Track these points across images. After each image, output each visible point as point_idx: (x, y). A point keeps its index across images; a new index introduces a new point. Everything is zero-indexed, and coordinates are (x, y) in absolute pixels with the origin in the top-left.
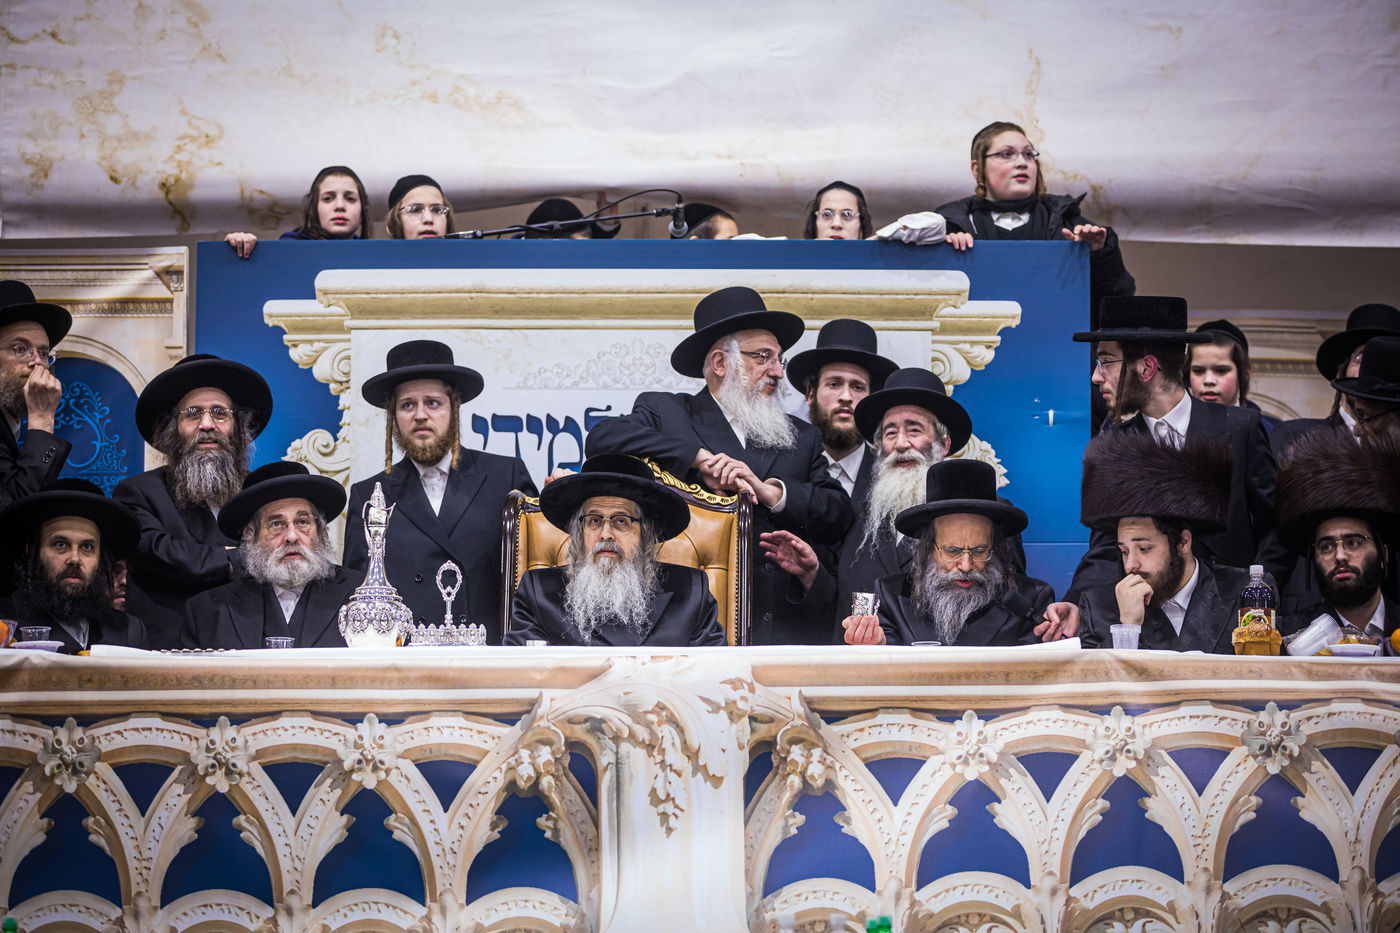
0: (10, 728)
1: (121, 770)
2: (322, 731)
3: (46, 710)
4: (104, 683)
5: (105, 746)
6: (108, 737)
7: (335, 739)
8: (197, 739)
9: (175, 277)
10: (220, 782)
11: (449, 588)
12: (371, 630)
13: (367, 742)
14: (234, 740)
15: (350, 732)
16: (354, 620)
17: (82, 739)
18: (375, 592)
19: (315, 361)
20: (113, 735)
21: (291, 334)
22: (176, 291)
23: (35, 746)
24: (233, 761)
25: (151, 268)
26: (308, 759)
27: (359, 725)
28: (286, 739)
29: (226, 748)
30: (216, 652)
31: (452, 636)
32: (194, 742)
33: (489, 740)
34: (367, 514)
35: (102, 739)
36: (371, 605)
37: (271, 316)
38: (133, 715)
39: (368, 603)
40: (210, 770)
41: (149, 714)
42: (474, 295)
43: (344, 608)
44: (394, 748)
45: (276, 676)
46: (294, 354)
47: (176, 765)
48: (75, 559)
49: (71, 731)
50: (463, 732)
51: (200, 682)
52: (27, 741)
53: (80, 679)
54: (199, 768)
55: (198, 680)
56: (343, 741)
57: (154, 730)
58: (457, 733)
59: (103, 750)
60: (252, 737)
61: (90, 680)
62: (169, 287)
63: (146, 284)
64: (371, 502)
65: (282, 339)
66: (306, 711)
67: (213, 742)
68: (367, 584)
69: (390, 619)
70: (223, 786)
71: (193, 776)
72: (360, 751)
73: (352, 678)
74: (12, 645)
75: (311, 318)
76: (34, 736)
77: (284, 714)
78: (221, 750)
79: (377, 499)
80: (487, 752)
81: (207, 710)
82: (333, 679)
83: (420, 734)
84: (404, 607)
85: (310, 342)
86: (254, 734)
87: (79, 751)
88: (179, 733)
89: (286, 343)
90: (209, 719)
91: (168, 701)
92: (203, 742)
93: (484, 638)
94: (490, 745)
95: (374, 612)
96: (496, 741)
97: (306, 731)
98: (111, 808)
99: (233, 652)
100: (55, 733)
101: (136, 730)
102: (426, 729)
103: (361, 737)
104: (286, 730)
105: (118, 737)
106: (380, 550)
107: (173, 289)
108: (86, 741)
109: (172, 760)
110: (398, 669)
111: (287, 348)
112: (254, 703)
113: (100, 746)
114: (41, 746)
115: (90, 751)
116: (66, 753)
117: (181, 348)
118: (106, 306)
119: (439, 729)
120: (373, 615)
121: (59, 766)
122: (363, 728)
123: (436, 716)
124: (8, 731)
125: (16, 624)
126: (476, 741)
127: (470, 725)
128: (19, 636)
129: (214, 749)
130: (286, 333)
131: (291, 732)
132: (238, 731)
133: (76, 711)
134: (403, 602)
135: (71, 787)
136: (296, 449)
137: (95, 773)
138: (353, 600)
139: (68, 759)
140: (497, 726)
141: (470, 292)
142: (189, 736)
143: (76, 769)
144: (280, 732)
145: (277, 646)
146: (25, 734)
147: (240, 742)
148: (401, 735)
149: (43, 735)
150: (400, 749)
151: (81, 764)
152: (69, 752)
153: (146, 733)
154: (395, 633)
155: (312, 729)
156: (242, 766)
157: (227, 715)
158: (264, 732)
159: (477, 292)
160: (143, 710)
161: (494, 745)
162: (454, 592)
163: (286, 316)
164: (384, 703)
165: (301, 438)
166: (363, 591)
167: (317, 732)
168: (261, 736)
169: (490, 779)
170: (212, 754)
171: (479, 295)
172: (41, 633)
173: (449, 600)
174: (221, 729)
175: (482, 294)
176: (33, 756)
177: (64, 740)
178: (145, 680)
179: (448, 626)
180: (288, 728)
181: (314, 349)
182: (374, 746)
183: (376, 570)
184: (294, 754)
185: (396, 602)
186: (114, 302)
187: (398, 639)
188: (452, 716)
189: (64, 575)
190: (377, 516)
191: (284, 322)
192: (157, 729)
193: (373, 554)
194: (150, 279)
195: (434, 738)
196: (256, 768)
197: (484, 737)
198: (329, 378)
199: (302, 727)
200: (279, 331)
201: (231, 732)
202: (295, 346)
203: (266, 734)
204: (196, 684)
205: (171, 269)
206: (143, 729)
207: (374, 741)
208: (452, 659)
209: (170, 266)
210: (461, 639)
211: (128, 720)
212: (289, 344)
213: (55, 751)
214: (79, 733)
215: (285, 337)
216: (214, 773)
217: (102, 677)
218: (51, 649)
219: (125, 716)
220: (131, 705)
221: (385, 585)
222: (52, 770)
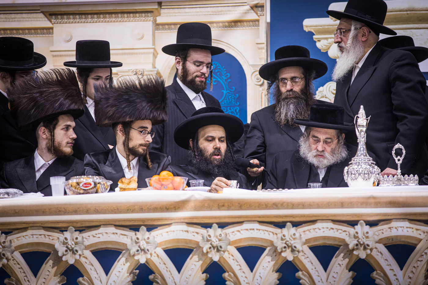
0: (186, 230)
1: (241, 250)
2: (338, 230)
3: (203, 220)
4: (230, 207)
5: (232, 238)
6: (233, 233)
7: (344, 233)
8: (276, 234)
9: (260, 9)
10: (289, 256)
11: (399, 157)
12: (360, 179)
13: (360, 235)
14: (294, 234)
15: (351, 230)
16: (351, 174)
17: (221, 234)
18: (362, 160)
19: (329, 48)
20: (236, 232)
21: (317, 35)
22: (261, 15)
23: (198, 238)
24: (294, 245)
25: (248, 5)
26: (331, 244)
27: (356, 227)
28: (320, 234)
29: (291, 238)
30: (284, 191)
31: (401, 181)
32: (275, 236)
33: (422, 234)
34: (357, 121)
35: (230, 234)
36: (360, 167)
37: (307, 27)
38: (245, 222)
39: (358, 165)
40: (284, 249)
41: (253, 222)
42: (409, 12)
43: (346, 168)
44: (374, 238)
45: (313, 202)
46: (319, 45)
47: (267, 247)
48: (218, 146)
49: (215, 230)
50: (409, 229)
51: (277, 206)
52: (194, 236)
53: (218, 205)
54: (278, 248)
55: (276, 205)
56: (348, 235)
57: (255, 230)
58: (405, 230)
59: (231, 240)
60: (303, 233)
61: (223, 206)
62: (257, 14)
63: (246, 13)
64: (358, 115)
65: (313, 38)
66: (329, 220)
67: (284, 236)
68: (357, 156)
69: (369, 173)
70: (290, 258)
71: (276, 253)
72: (357, 239)
73: (351, 203)
74: (185, 189)
75: (327, 27)
76: (197, 233)
77: (318, 221)
78: (288, 239)
79: (361, 114)
80: (421, 240)
81: (281, 220)
82: (342, 204)
83: (386, 231)
84: (376, 167)
85: (327, 39)
86: (304, 231)
87: (220, 240)
88: (267, 231)
89: (315, 40)
90: (282, 224)
91: (262, 215)
92: (280, 236)
93: (417, 182)
94: (422, 236)
95: (361, 170)
96: (425, 234)
97: (330, 230)
98: (236, 268)
99: (292, 190)
100: (208, 232)
101: (247, 230)
102: (390, 228)
103: (357, 233)
104: (320, 229)
105: (238, 233)
106: (363, 139)
107: (259, 15)
108: (223, 235)
109: (265, 245)
110: (374, 198)
111: (315, 42)
112: (303, 216)
113: (230, 238)
114: (201, 238)
115: (225, 240)
116: (213, 242)
117: (264, 43)
118: (227, 24)
119: (396, 228)
120: (361, 172)
121: (210, 248)
122: (358, 228)
123: (394, 221)
124: (185, 231)
125: (187, 179)
126: (415, 234)
127: (412, 226)
128: (188, 185)
129: (285, 239)
130: (314, 35)
131: (322, 230)
132: (296, 230)
133: (218, 221)
134: (376, 165)
135: (216, 258)
136: (320, 92)
137: (228, 251)
138: (351, 164)
139: (215, 244)
140: (425, 226)
141: (407, 11)
142: (273, 233)
143: (218, 249)
144: (317, 230)
145: (314, 187)
146: (193, 232)
147: (297, 235)
148: (377, 231)
149: (202, 233)
150: (377, 238)
151: (221, 247)
152: (215, 241)
153: (252, 231)
154: (372, 180)
155: (333, 229)
156: (299, 247)
157: (291, 222)
158: (309, 230)
159: (410, 11)
160: (250, 220)
161: (425, 236)
162: (401, 159)
163: (314, 26)
164: (368, 215)
165: (323, 86)
166: (356, 160)
167: (335, 230)
168: (307, 232)
169: (423, 254)
170: (284, 242)
171: (411, 12)
172: (200, 183)
173: (399, 163)
174: (288, 229)
175: (413, 12)
176: (197, 243)
177: (212, 235)
178: (250, 205)
179: (399, 176)
180: (320, 228)
181: (328, 42)
182: (364, 237)
183: (362, 149)
184: (324, 241)
185: (373, 165)
186: (231, 22)
187: (374, 183)
188: (402, 221)
189: (214, 154)
190: (362, 122)
191: (313, 29)
192: (257, 229)
193: (360, 141)
194: (248, 10)
195: (394, 233)
196: (306, 249)
197: (419, 232)
198: (336, 56)
199: (327, 228)
200: (311, 34)
201: (293, 230)
202: (319, 41)
203: (310, 232)
204: (275, 207)
205: (258, 5)
206: (250, 229)
207: (364, 235)
208: (401, 192)
209: (257, 4)
210: (406, 182)
211: (242, 225)
212: (316, 40)
213: (208, 241)
214: (219, 231)
215: (314, 37)
216: (285, 251)
217: (229, 204)
218: (205, 191)
219: (241, 223)
220: (244, 218)
221: (366, 156)
222: (207, 250)
